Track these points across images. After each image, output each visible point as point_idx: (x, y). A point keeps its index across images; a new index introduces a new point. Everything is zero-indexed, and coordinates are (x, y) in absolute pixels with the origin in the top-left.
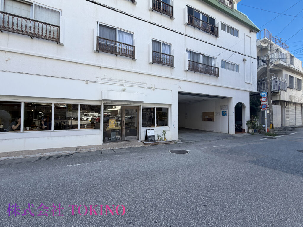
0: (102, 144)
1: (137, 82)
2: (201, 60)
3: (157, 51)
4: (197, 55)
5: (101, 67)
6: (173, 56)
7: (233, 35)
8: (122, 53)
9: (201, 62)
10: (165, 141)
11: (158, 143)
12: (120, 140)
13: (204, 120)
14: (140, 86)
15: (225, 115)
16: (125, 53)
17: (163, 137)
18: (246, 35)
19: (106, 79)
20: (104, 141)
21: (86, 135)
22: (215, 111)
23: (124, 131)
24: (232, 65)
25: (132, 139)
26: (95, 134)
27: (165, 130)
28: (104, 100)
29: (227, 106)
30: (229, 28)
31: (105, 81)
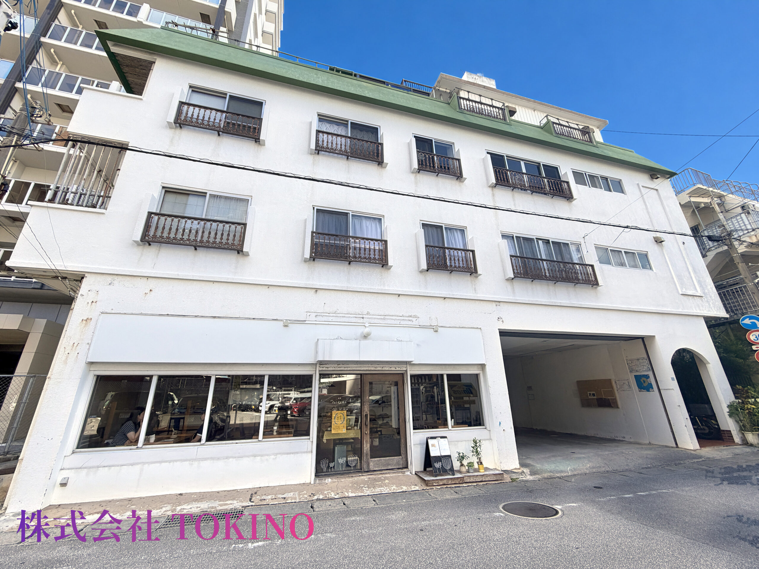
0: (312, 483)
1: (395, 316)
2: (542, 252)
3: (437, 245)
4: (529, 242)
5: (317, 290)
6: (473, 251)
7: (610, 191)
8: (360, 257)
9: (544, 257)
10: (482, 472)
11: (462, 481)
12: (360, 470)
13: (586, 403)
14: (402, 322)
15: (649, 388)
16: (367, 256)
17: (475, 460)
18: (643, 187)
19: (328, 314)
20: (319, 473)
21: (277, 454)
22: (613, 377)
23: (367, 442)
24: (628, 255)
25: (389, 465)
26: (297, 453)
27: (478, 438)
28: (321, 363)
29: (647, 362)
30: (595, 178)
31: (325, 319)
